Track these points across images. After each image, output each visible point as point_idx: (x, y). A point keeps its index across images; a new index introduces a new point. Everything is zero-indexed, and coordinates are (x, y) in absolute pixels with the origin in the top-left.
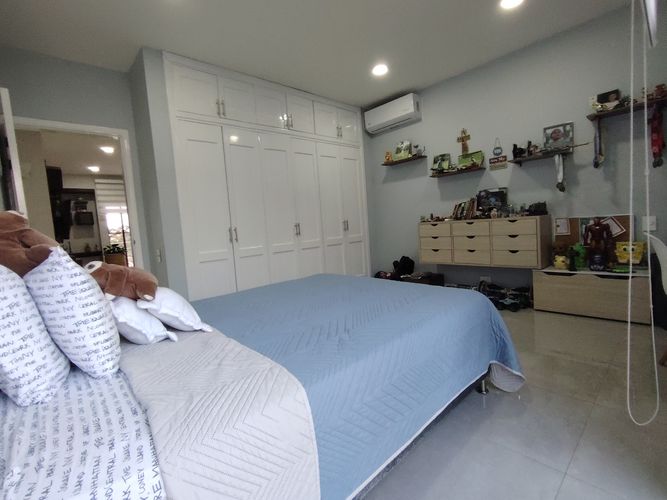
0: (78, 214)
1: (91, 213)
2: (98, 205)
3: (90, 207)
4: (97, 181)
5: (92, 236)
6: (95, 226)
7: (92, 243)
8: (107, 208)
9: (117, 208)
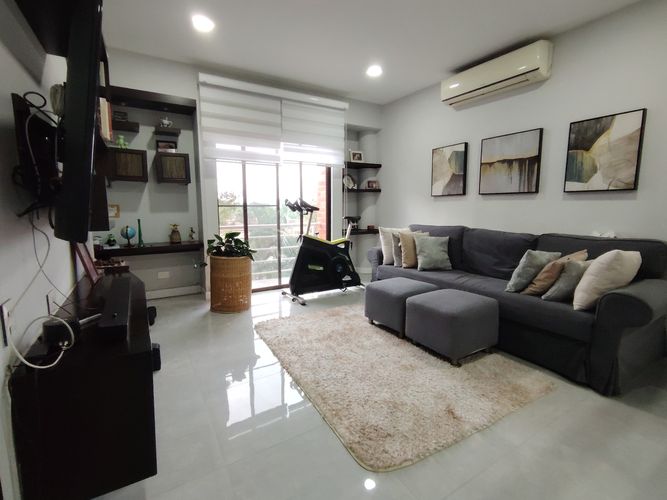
0: (159, 158)
1: (185, 157)
2: (203, 136)
3: (184, 143)
4: (203, 77)
5: (184, 208)
6: (192, 186)
7: (184, 222)
8: (219, 146)
9: (238, 148)
